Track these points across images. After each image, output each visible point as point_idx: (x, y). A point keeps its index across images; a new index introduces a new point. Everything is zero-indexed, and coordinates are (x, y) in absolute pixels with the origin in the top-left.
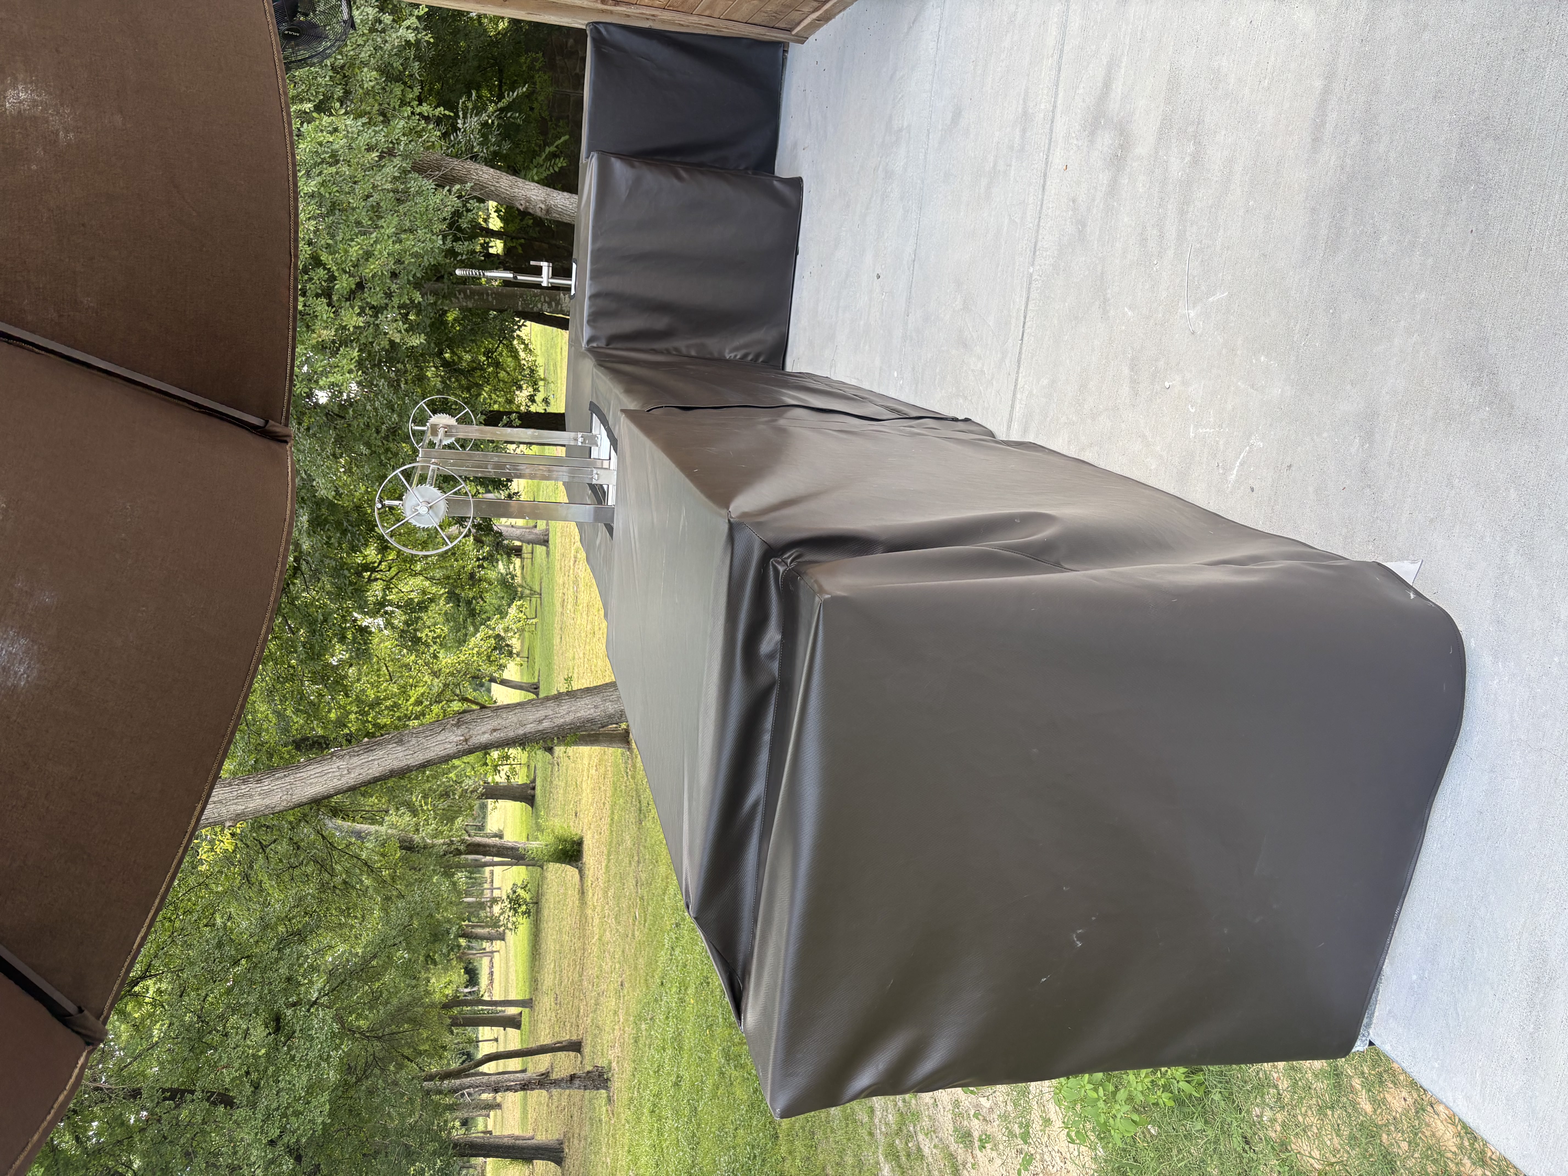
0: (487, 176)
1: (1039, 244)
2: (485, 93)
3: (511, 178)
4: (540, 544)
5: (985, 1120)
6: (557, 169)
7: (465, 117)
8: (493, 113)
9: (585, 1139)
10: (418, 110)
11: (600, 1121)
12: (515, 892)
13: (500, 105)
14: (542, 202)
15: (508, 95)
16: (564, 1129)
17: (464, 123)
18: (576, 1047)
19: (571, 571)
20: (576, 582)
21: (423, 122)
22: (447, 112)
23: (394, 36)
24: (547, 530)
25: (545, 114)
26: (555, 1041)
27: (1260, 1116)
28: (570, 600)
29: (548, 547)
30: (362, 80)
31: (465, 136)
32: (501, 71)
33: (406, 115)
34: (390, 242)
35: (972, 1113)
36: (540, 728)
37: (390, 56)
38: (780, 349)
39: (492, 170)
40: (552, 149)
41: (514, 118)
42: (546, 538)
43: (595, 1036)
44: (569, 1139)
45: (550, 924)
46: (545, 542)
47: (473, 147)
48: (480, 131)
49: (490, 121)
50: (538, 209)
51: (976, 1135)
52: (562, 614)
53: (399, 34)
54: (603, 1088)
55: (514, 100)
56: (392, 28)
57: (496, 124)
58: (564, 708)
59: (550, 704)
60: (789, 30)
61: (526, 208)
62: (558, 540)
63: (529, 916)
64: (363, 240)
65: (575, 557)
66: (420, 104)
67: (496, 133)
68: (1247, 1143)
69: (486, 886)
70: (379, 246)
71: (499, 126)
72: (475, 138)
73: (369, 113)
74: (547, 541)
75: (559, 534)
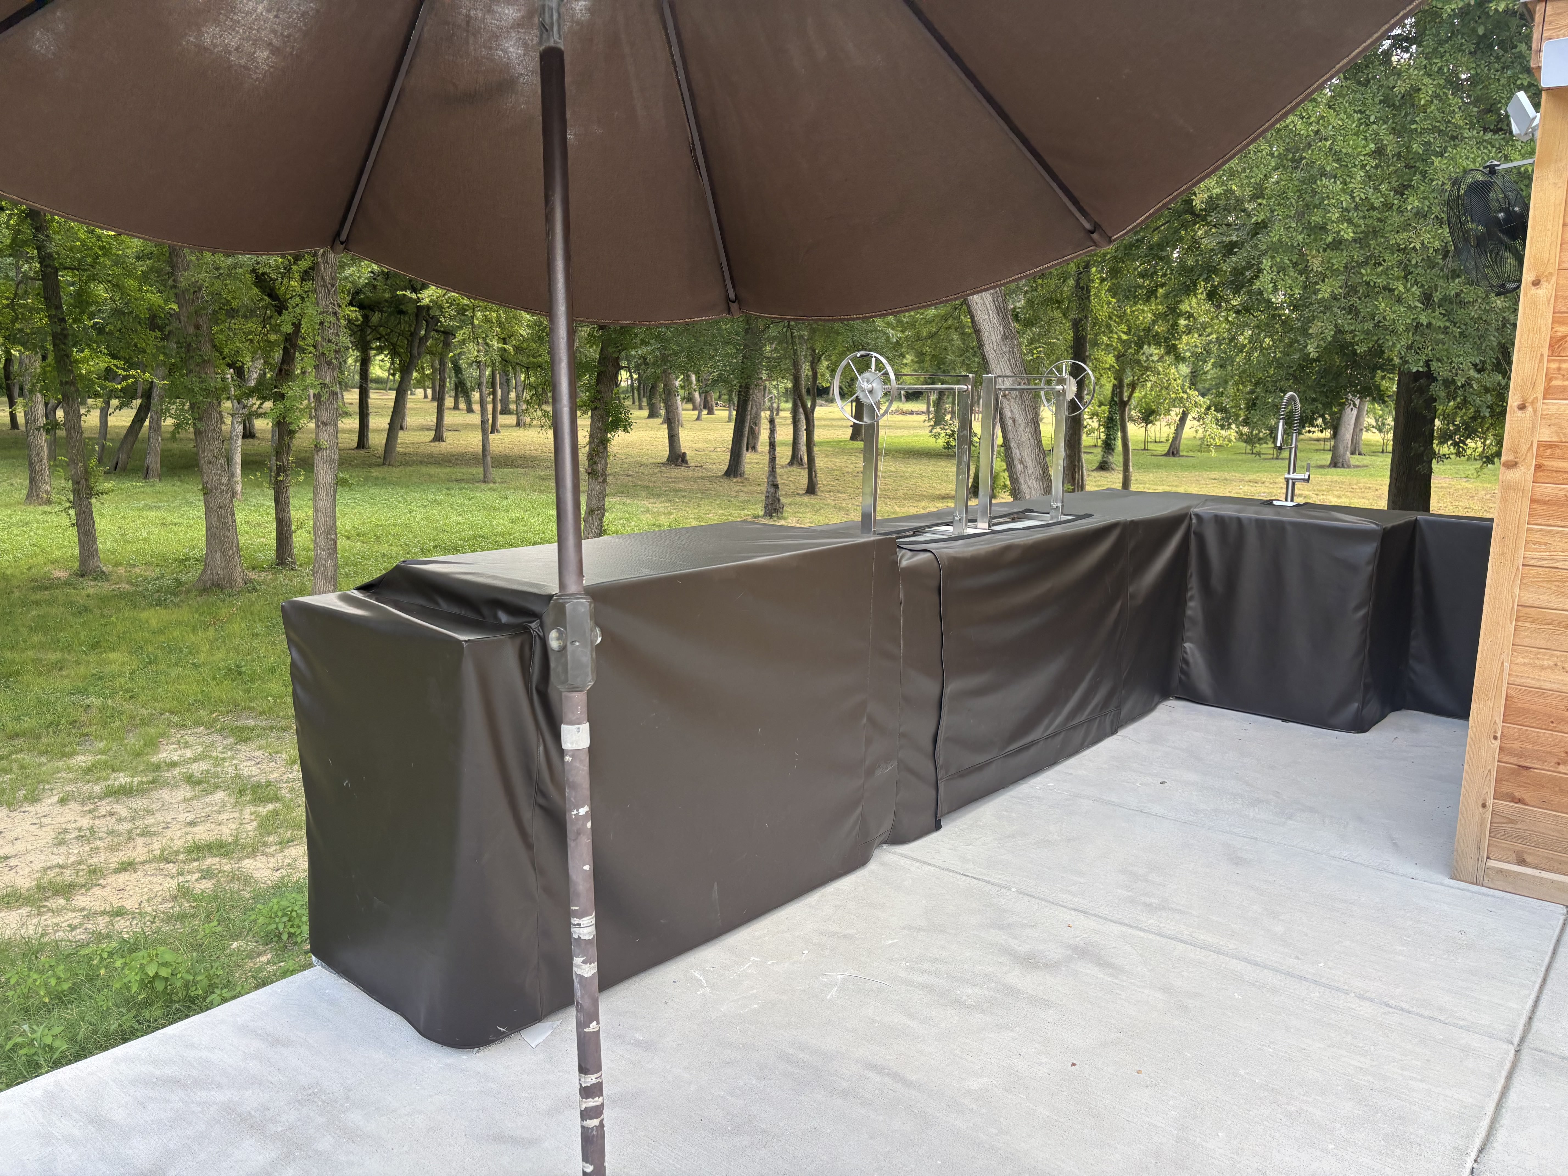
4: (1333, 459)
16: (751, 478)
18: (812, 490)
24: (1349, 467)
26: (818, 471)
29: (1329, 466)
36: (1016, 462)
42: (1340, 465)
43: (813, 506)
44: (742, 482)
45: (931, 468)
46: (1334, 464)
54: (765, 512)
58: (1035, 484)
63: (945, 448)
74: (1335, 466)
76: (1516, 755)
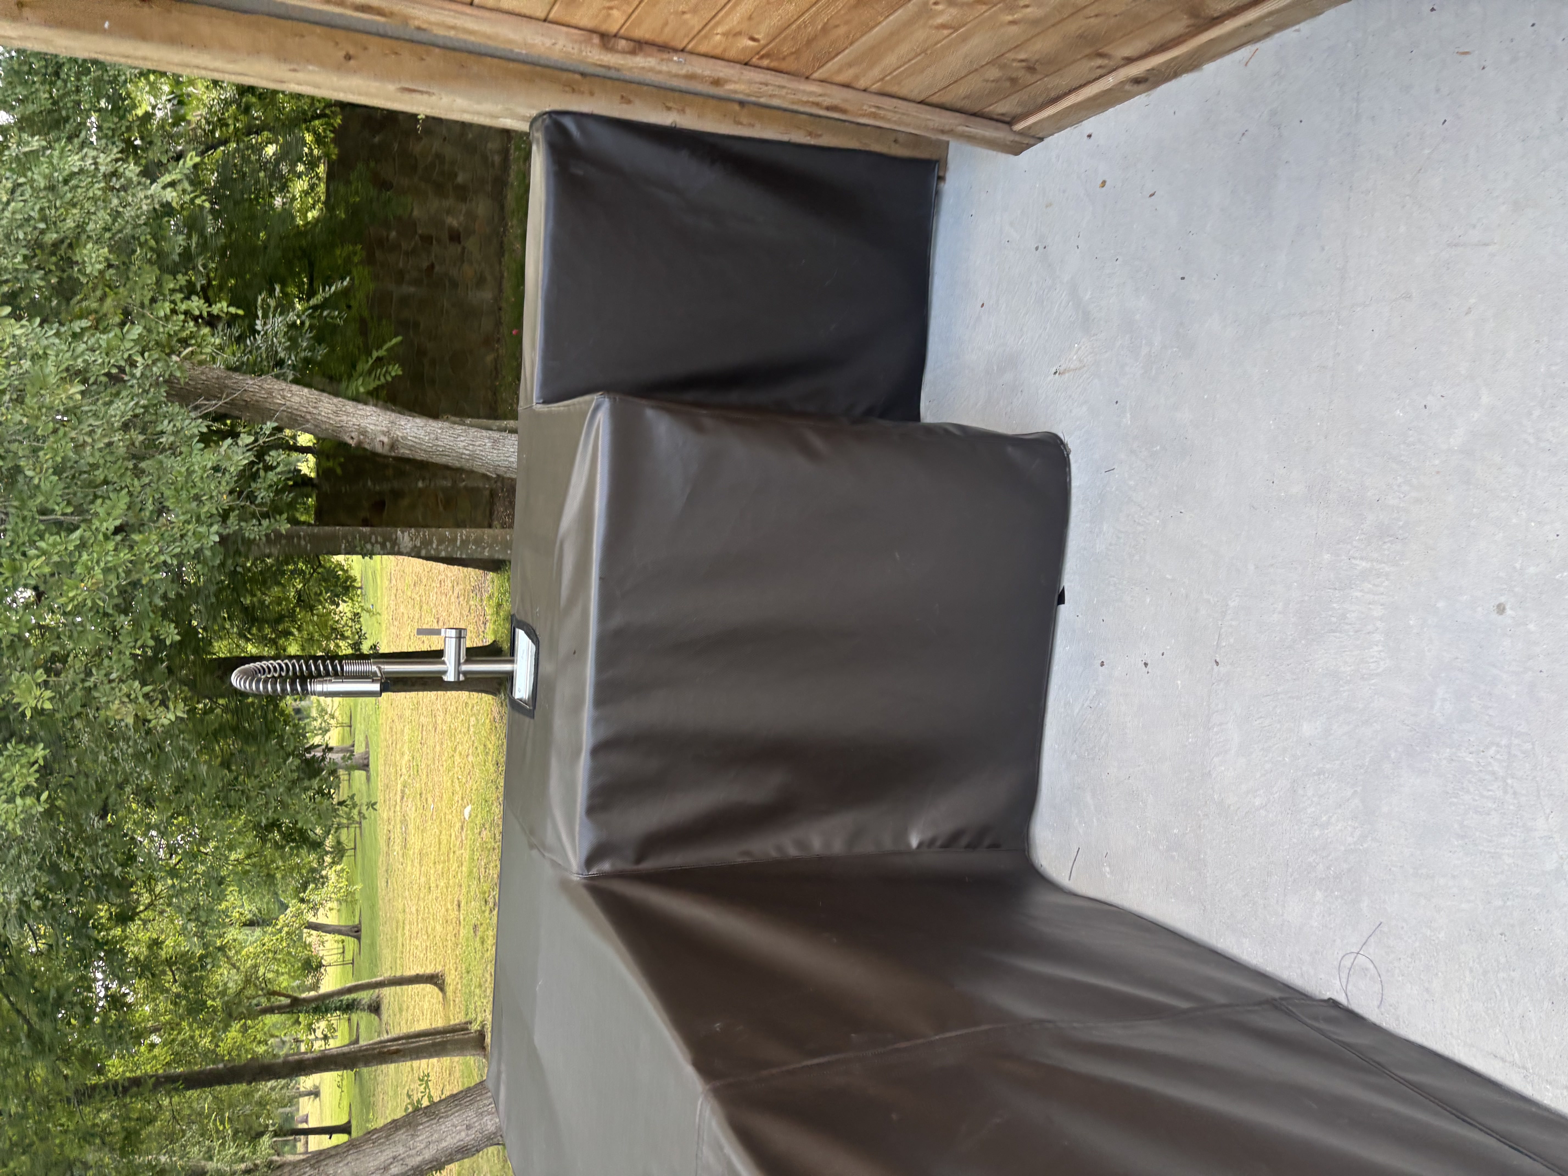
0: (297, 399)
2: (292, 290)
3: (335, 400)
4: (359, 769)
6: (389, 379)
7: (265, 316)
8: (304, 312)
10: (183, 307)
13: (313, 302)
14: (384, 433)
15: (324, 290)
17: (265, 324)
19: (398, 808)
20: (404, 821)
21: (192, 324)
22: (233, 310)
23: (141, 195)
24: (367, 753)
25: (366, 314)
28: (398, 841)
29: (368, 771)
30: (84, 262)
31: (266, 341)
32: (311, 265)
33: (162, 314)
34: (111, 546)
37: (136, 226)
39: (306, 390)
40: (382, 353)
41: (332, 318)
42: (366, 761)
46: (365, 766)
47: (276, 352)
48: (286, 333)
49: (298, 322)
50: (379, 442)
52: (388, 854)
53: (149, 192)
55: (331, 296)
56: (139, 183)
57: (307, 324)
61: (360, 443)
62: (381, 768)
64: (54, 545)
65: (403, 792)
66: (188, 298)
67: (308, 335)
70: (85, 557)
71: (311, 327)
72: (280, 343)
73: (96, 312)
74: (367, 765)
75: (381, 761)
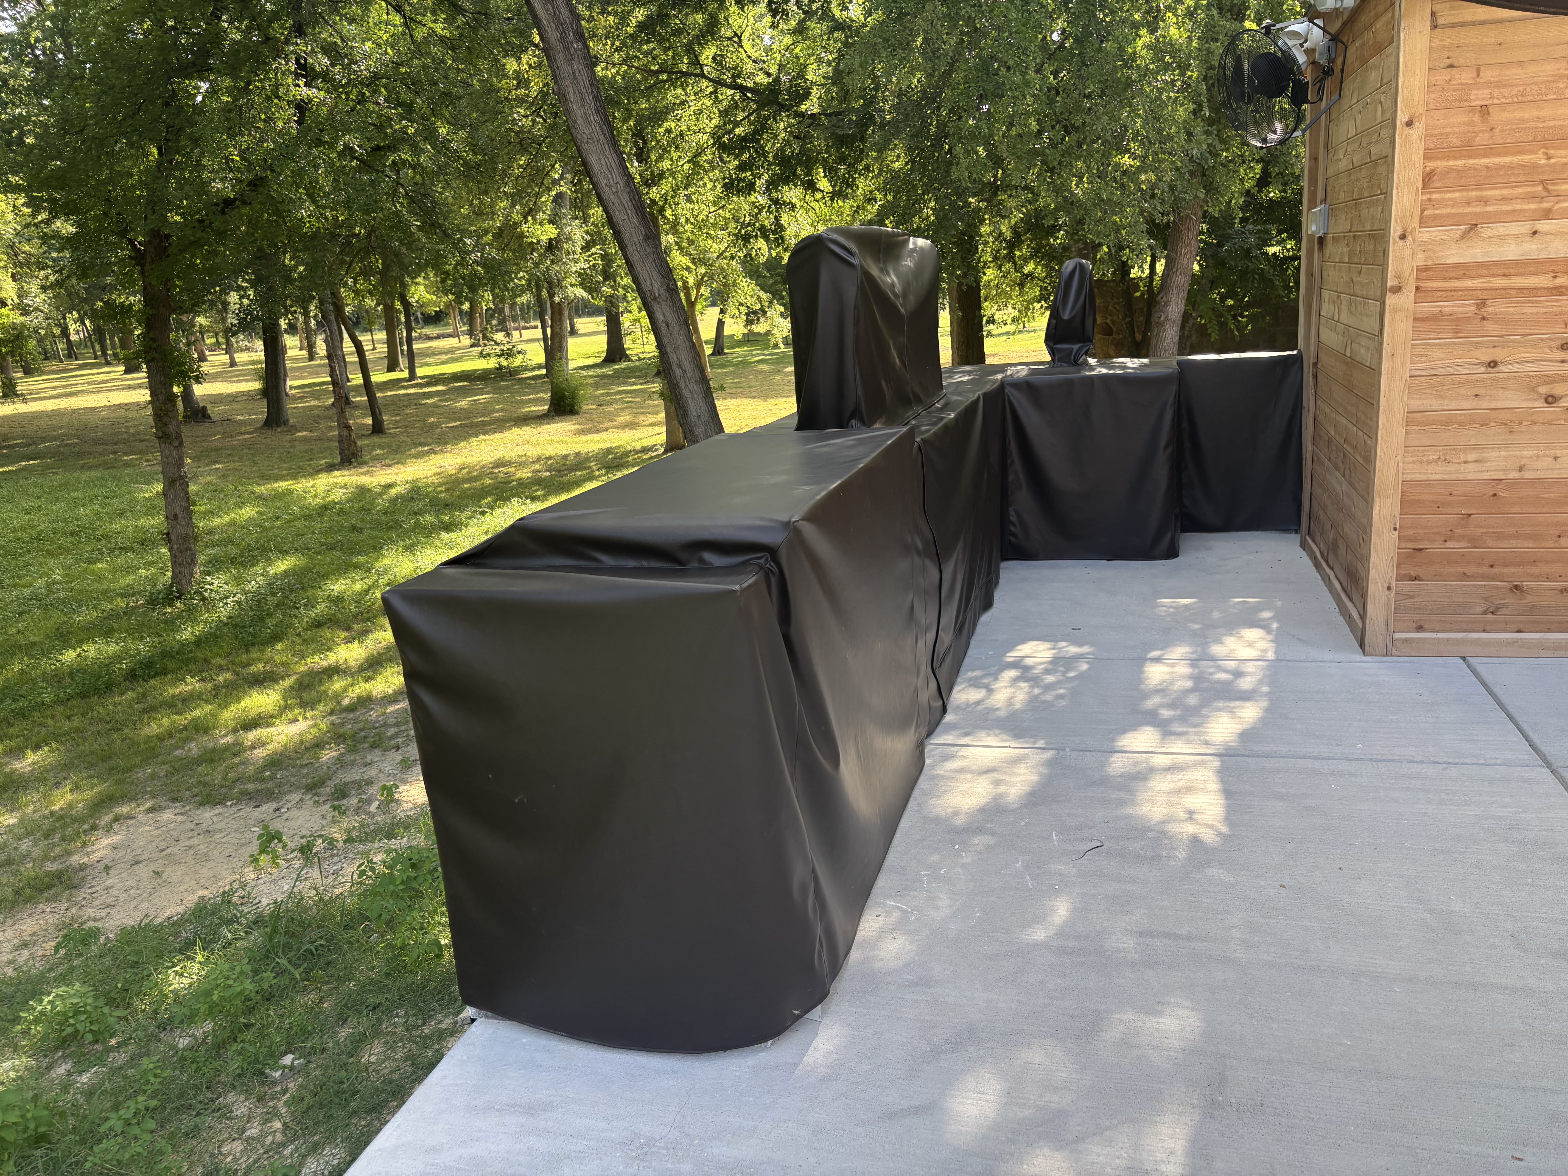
1: (1088, 753)
5: (359, 808)
9: (292, 447)
11: (311, 459)
12: (519, 352)
16: (298, 425)
18: (378, 428)
26: (381, 408)
27: (397, 1016)
35: (364, 797)
36: (674, 367)
38: (1023, 554)
43: (390, 446)
44: (290, 431)
50: (1161, 314)
51: (345, 802)
54: (342, 459)
58: (696, 388)
59: (697, 374)
60: (1309, 533)
68: (375, 1008)
69: (522, 324)
76: (1411, 541)
